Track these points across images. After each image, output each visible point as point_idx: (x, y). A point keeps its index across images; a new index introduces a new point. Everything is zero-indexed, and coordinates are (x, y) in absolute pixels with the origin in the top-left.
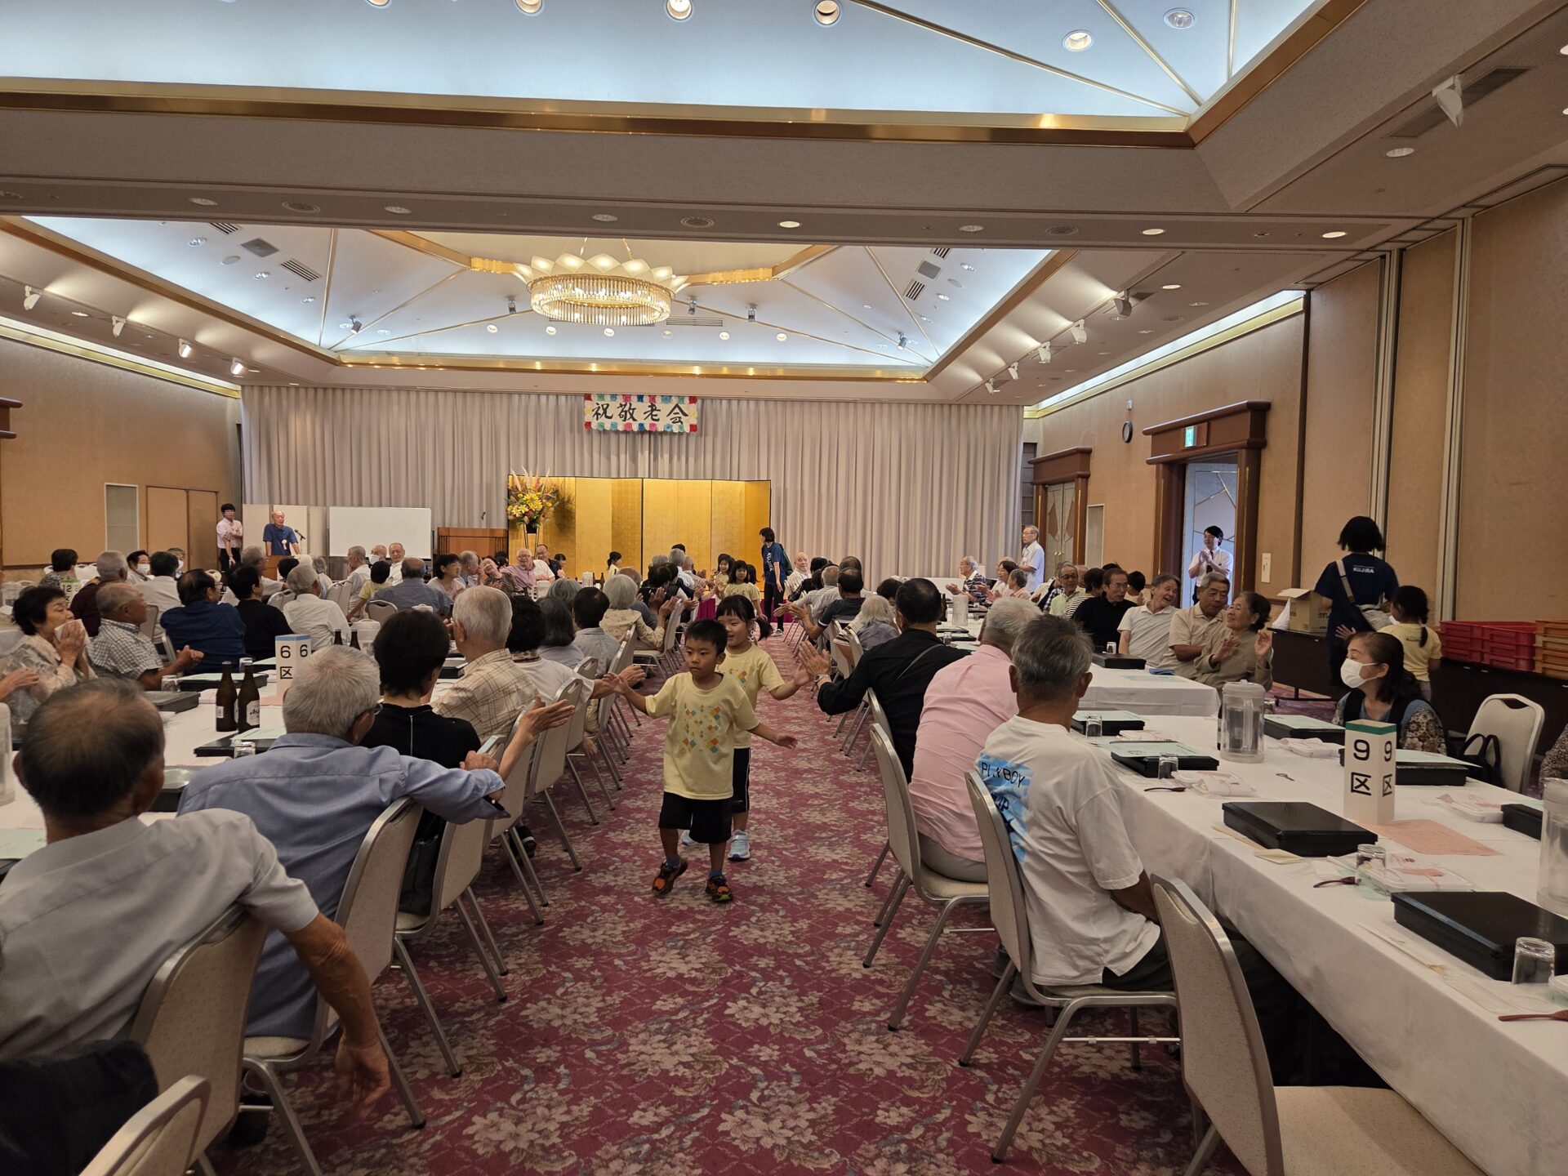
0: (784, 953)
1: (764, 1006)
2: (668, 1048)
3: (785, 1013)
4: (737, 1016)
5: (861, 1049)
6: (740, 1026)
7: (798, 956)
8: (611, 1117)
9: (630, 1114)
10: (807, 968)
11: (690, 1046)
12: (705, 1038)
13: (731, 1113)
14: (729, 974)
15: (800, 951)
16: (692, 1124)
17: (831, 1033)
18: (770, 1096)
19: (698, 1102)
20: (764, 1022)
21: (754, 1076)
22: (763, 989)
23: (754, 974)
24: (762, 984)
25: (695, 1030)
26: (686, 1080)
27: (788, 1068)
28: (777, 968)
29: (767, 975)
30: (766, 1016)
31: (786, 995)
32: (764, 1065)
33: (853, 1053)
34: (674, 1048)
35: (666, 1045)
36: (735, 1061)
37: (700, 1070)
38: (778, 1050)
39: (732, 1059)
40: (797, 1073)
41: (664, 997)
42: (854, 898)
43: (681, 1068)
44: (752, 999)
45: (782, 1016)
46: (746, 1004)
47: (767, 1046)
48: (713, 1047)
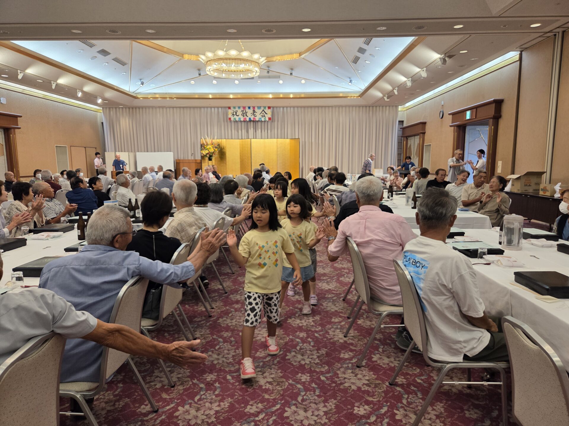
0: (310, 330)
1: (303, 355)
2: (262, 375)
3: (311, 358)
4: (291, 360)
5: (346, 376)
6: (292, 364)
7: (316, 332)
8: (238, 408)
9: (245, 407)
10: (320, 337)
11: (272, 374)
12: (278, 370)
13: (289, 407)
14: (287, 340)
15: (317, 330)
16: (273, 413)
17: (332, 368)
18: (306, 399)
19: (275, 402)
20: (303, 363)
21: (299, 389)
22: (302, 347)
23: (298, 340)
24: (301, 345)
25: (273, 366)
26: (270, 390)
27: (314, 385)
28: (307, 337)
29: (304, 341)
30: (303, 360)
31: (312, 350)
32: (303, 384)
33: (341, 378)
34: (265, 375)
35: (261, 373)
36: (291, 381)
37: (276, 386)
38: (309, 376)
39: (289, 380)
40: (318, 388)
41: (260, 350)
42: (338, 306)
43: (267, 384)
44: (297, 352)
45: (310, 360)
46: (295, 354)
47: (304, 374)
48: (281, 375)
